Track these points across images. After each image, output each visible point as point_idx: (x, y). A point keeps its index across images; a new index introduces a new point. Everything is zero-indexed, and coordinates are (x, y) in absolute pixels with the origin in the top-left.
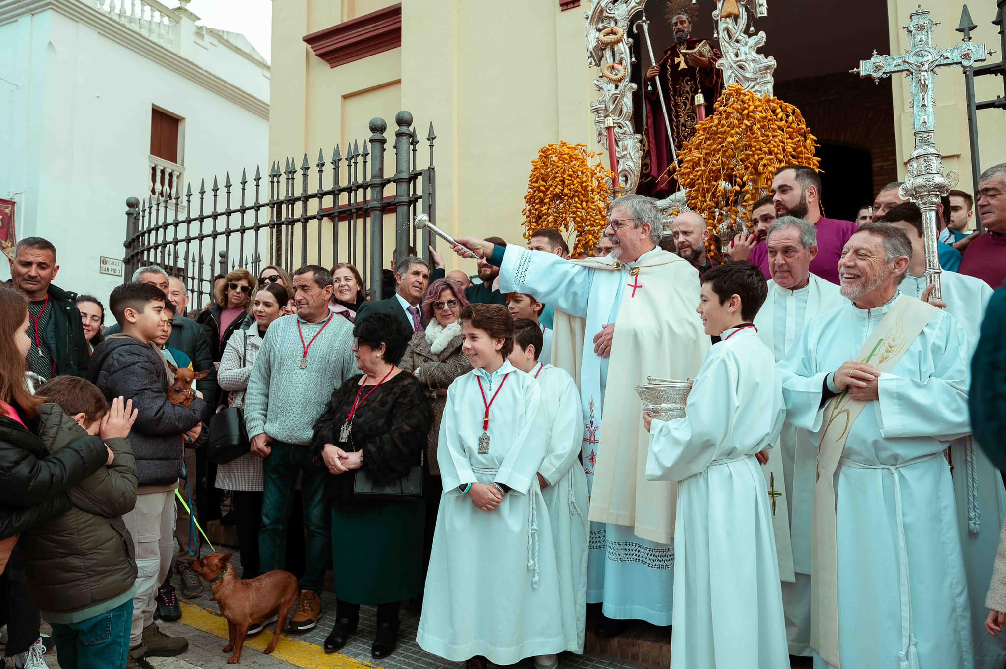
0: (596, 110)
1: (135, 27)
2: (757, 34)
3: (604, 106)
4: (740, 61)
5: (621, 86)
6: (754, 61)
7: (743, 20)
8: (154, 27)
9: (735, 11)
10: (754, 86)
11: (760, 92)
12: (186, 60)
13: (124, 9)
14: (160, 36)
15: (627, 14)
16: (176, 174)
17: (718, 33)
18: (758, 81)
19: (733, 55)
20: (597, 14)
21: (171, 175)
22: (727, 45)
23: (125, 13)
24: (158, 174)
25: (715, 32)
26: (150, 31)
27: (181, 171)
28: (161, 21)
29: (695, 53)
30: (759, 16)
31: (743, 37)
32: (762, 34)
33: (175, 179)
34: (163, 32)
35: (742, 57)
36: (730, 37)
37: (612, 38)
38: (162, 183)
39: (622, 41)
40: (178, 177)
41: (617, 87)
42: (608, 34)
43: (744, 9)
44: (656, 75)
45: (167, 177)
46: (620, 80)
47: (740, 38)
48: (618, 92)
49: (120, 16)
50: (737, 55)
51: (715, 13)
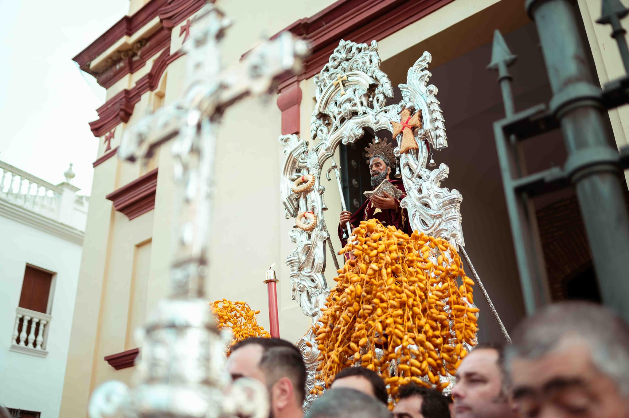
0: (291, 263)
1: (20, 202)
2: (437, 167)
3: (297, 258)
4: (423, 198)
5: (313, 235)
6: (436, 196)
7: (424, 154)
8: (38, 200)
9: (414, 146)
10: (440, 224)
11: (447, 230)
12: (62, 224)
13: (12, 188)
14: (43, 206)
15: (317, 161)
16: (43, 322)
17: (400, 170)
18: (443, 218)
19: (416, 193)
20: (290, 165)
21: (38, 324)
22: (409, 181)
23: (12, 191)
24: (25, 324)
25: (397, 169)
26: (34, 203)
27: (48, 319)
28: (46, 195)
29: (376, 194)
30: (438, 147)
31: (425, 173)
32: (444, 167)
33: (41, 327)
34: (45, 203)
35: (425, 192)
36: (413, 173)
37: (304, 186)
38: (28, 332)
39: (314, 190)
40: (45, 326)
41: (309, 237)
42: (301, 183)
43: (423, 142)
44: (347, 221)
45: (34, 326)
46: (312, 229)
47: (421, 173)
48: (310, 242)
49: (7, 194)
50: (420, 191)
51: (396, 150)
